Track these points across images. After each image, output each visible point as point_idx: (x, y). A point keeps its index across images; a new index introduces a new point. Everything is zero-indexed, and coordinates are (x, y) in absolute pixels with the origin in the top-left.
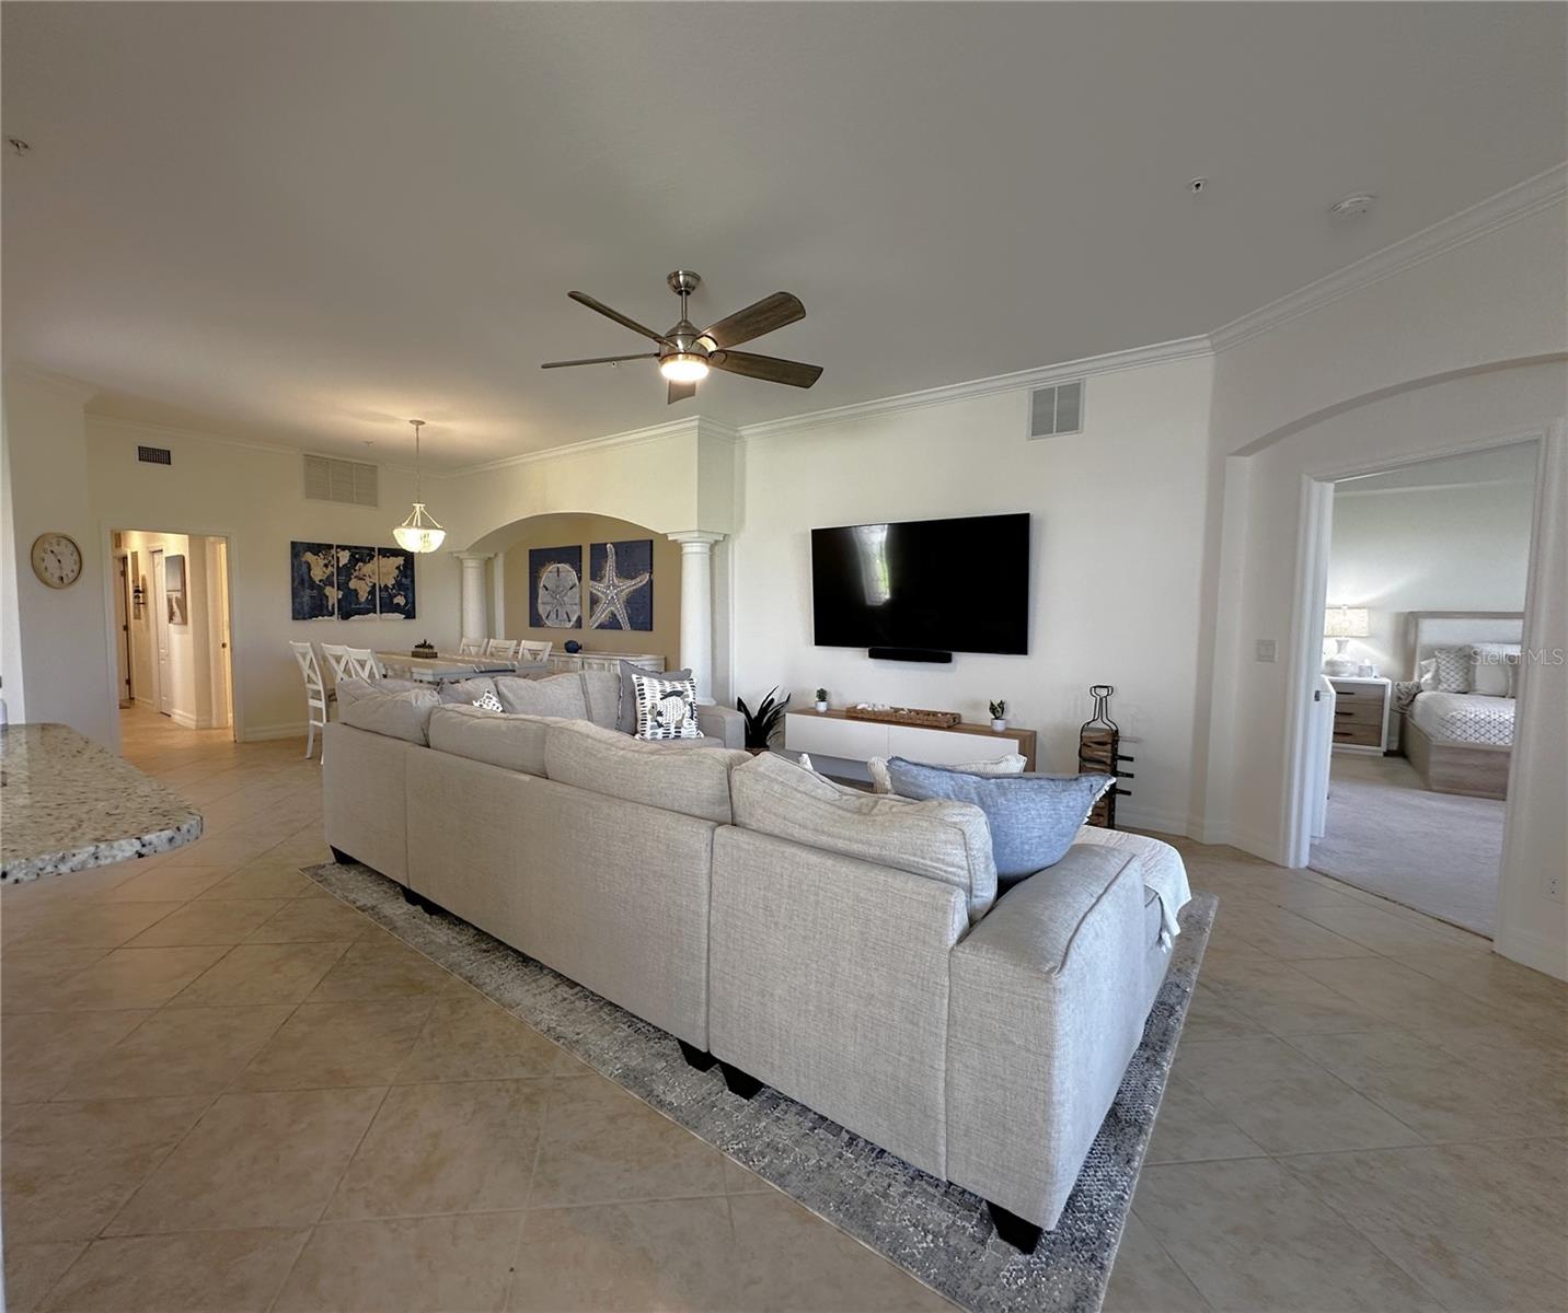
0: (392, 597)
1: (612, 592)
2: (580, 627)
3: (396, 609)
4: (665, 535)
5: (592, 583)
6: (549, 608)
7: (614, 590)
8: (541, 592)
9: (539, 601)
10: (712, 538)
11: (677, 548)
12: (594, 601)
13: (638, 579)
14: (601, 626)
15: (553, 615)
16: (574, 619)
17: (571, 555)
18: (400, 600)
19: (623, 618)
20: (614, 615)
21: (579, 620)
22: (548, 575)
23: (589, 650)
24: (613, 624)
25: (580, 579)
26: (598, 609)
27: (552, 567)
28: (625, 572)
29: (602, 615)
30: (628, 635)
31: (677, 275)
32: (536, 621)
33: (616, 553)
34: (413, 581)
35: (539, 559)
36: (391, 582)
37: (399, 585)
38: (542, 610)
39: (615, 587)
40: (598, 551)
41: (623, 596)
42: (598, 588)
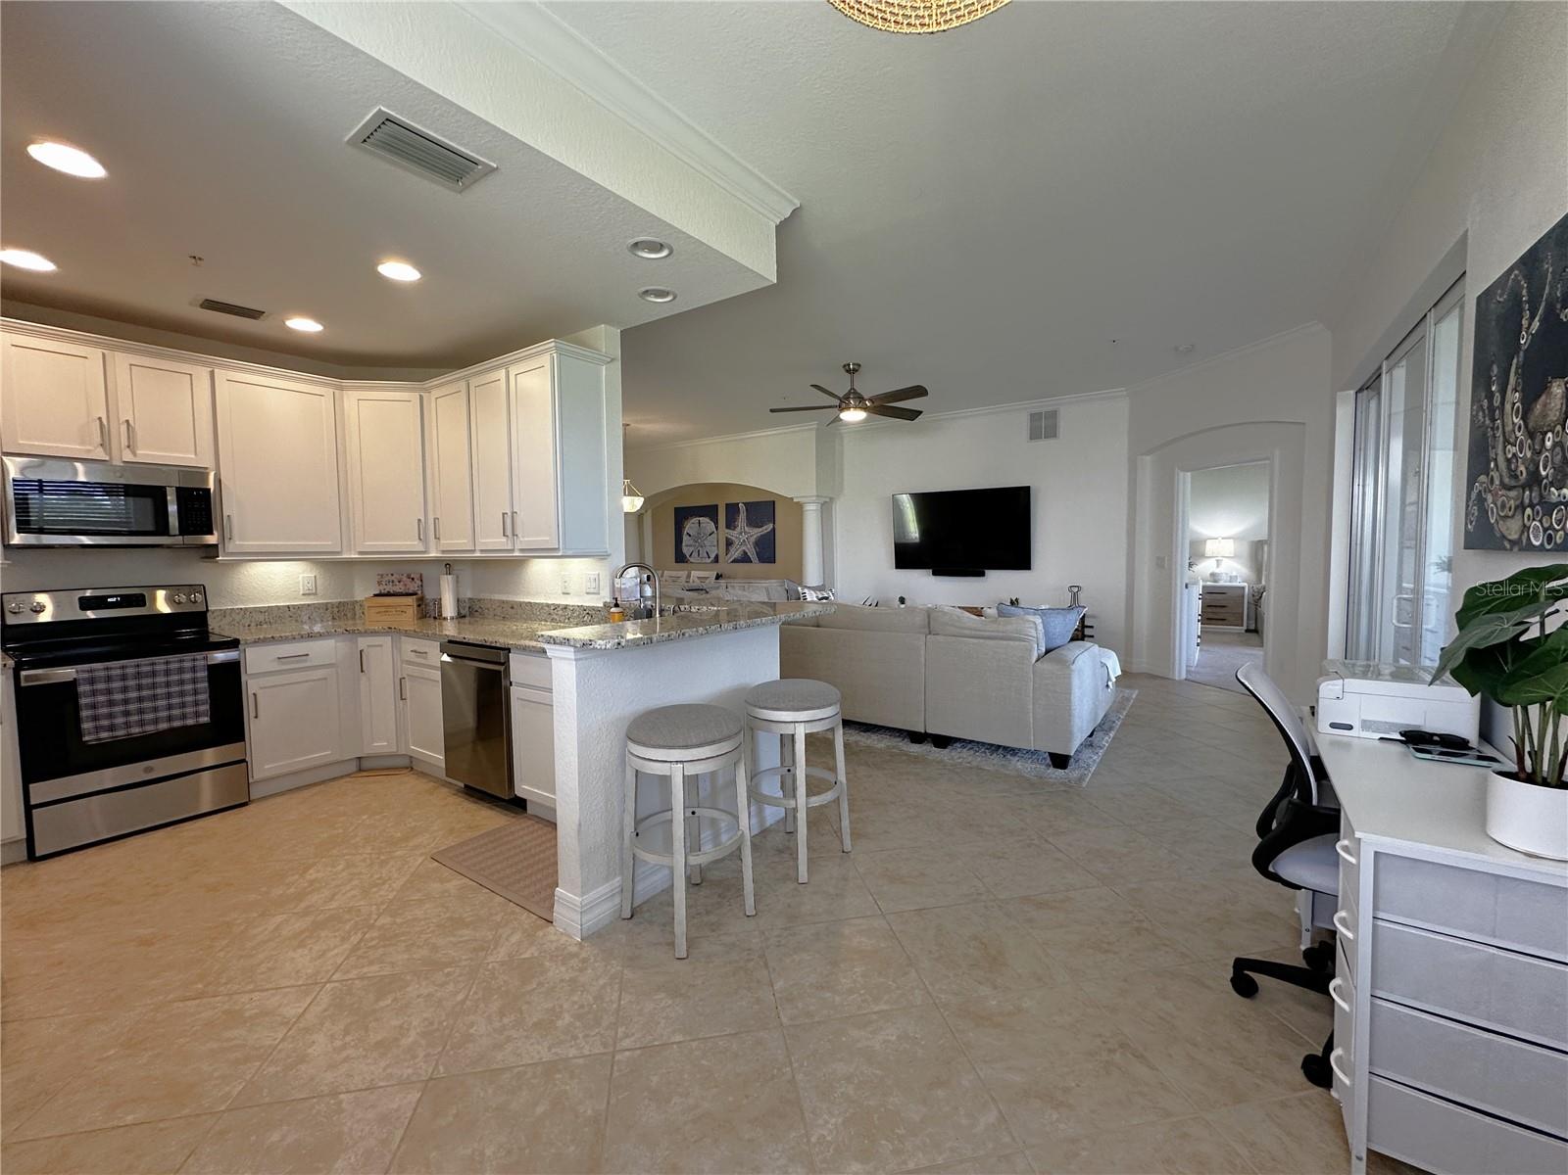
1: (744, 537)
2: (718, 562)
4: (792, 499)
5: (727, 531)
6: (691, 549)
7: (746, 536)
8: (685, 538)
9: (684, 544)
10: (822, 500)
11: (798, 508)
12: (729, 543)
13: (764, 528)
14: (735, 561)
15: (695, 554)
16: (713, 556)
17: (710, 512)
19: (752, 554)
20: (745, 553)
21: (717, 557)
22: (691, 526)
23: (729, 578)
24: (745, 559)
25: (717, 528)
26: (732, 549)
27: (695, 520)
28: (754, 523)
29: (736, 553)
30: (757, 567)
31: (849, 365)
32: (680, 558)
33: (747, 510)
35: (682, 515)
38: (686, 550)
39: (745, 533)
40: (732, 510)
41: (753, 539)
42: (733, 534)
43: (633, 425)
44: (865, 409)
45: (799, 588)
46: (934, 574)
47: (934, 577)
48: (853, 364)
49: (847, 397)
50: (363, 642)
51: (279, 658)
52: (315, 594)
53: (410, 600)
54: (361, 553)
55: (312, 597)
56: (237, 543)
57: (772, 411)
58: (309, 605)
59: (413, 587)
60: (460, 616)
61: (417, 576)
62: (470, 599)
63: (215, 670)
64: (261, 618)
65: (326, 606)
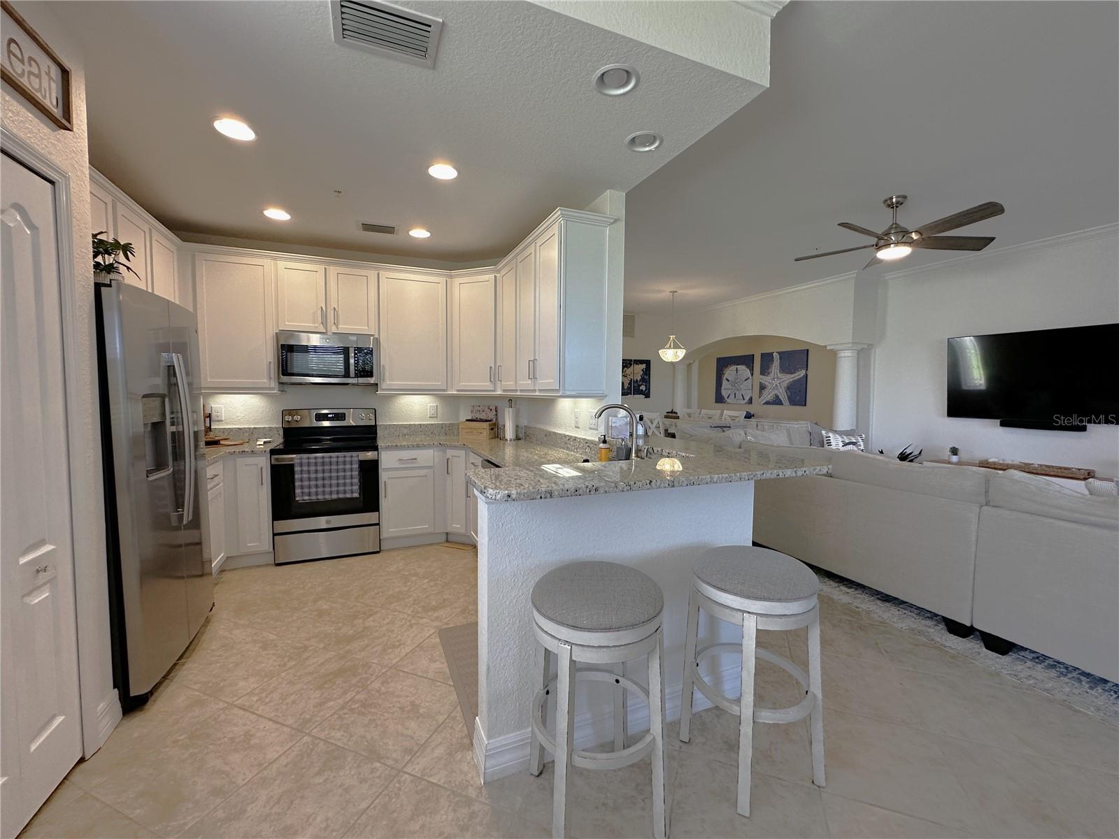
0: (639, 386)
1: (776, 382)
2: (751, 403)
3: (641, 392)
4: (825, 347)
5: (761, 376)
6: (729, 392)
7: (778, 381)
8: (724, 382)
9: (723, 388)
10: (860, 347)
11: (832, 356)
12: (762, 387)
13: (796, 374)
14: (767, 403)
15: (732, 396)
16: (747, 398)
17: (747, 360)
18: (643, 388)
19: (784, 397)
20: (777, 396)
21: (751, 399)
22: (730, 372)
23: (762, 417)
24: (777, 401)
25: (752, 375)
26: (765, 392)
27: (734, 368)
28: (785, 369)
29: (768, 395)
30: (787, 408)
31: (892, 198)
32: (720, 399)
33: (780, 358)
34: (649, 377)
35: (723, 363)
36: (639, 378)
37: (643, 379)
38: (724, 393)
39: (778, 378)
40: (767, 358)
41: (785, 384)
42: (766, 380)
43: (680, 291)
44: (910, 243)
45: (823, 432)
46: (1002, 424)
47: (1001, 427)
48: (897, 197)
49: (887, 234)
50: (450, 453)
51: (400, 460)
52: (436, 417)
53: (486, 425)
54: (458, 391)
55: (435, 419)
56: (388, 383)
57: (796, 260)
58: (432, 424)
59: (491, 415)
60: (518, 438)
61: (493, 408)
62: (525, 426)
63: (363, 464)
64: (406, 431)
65: (442, 426)
